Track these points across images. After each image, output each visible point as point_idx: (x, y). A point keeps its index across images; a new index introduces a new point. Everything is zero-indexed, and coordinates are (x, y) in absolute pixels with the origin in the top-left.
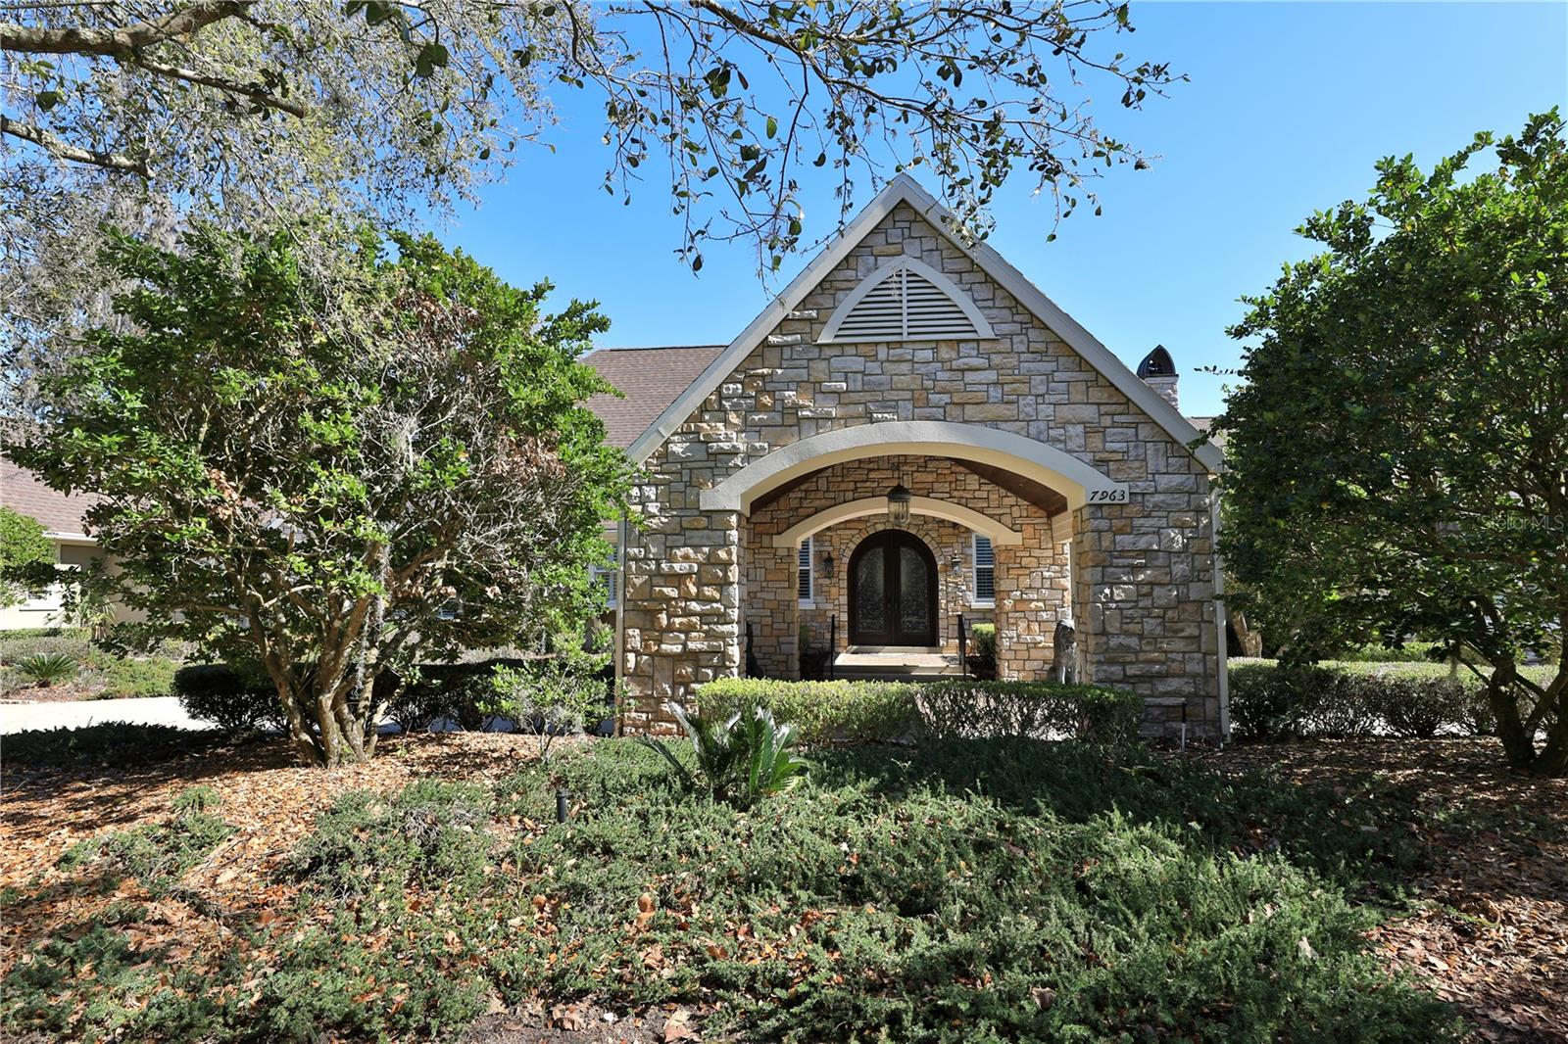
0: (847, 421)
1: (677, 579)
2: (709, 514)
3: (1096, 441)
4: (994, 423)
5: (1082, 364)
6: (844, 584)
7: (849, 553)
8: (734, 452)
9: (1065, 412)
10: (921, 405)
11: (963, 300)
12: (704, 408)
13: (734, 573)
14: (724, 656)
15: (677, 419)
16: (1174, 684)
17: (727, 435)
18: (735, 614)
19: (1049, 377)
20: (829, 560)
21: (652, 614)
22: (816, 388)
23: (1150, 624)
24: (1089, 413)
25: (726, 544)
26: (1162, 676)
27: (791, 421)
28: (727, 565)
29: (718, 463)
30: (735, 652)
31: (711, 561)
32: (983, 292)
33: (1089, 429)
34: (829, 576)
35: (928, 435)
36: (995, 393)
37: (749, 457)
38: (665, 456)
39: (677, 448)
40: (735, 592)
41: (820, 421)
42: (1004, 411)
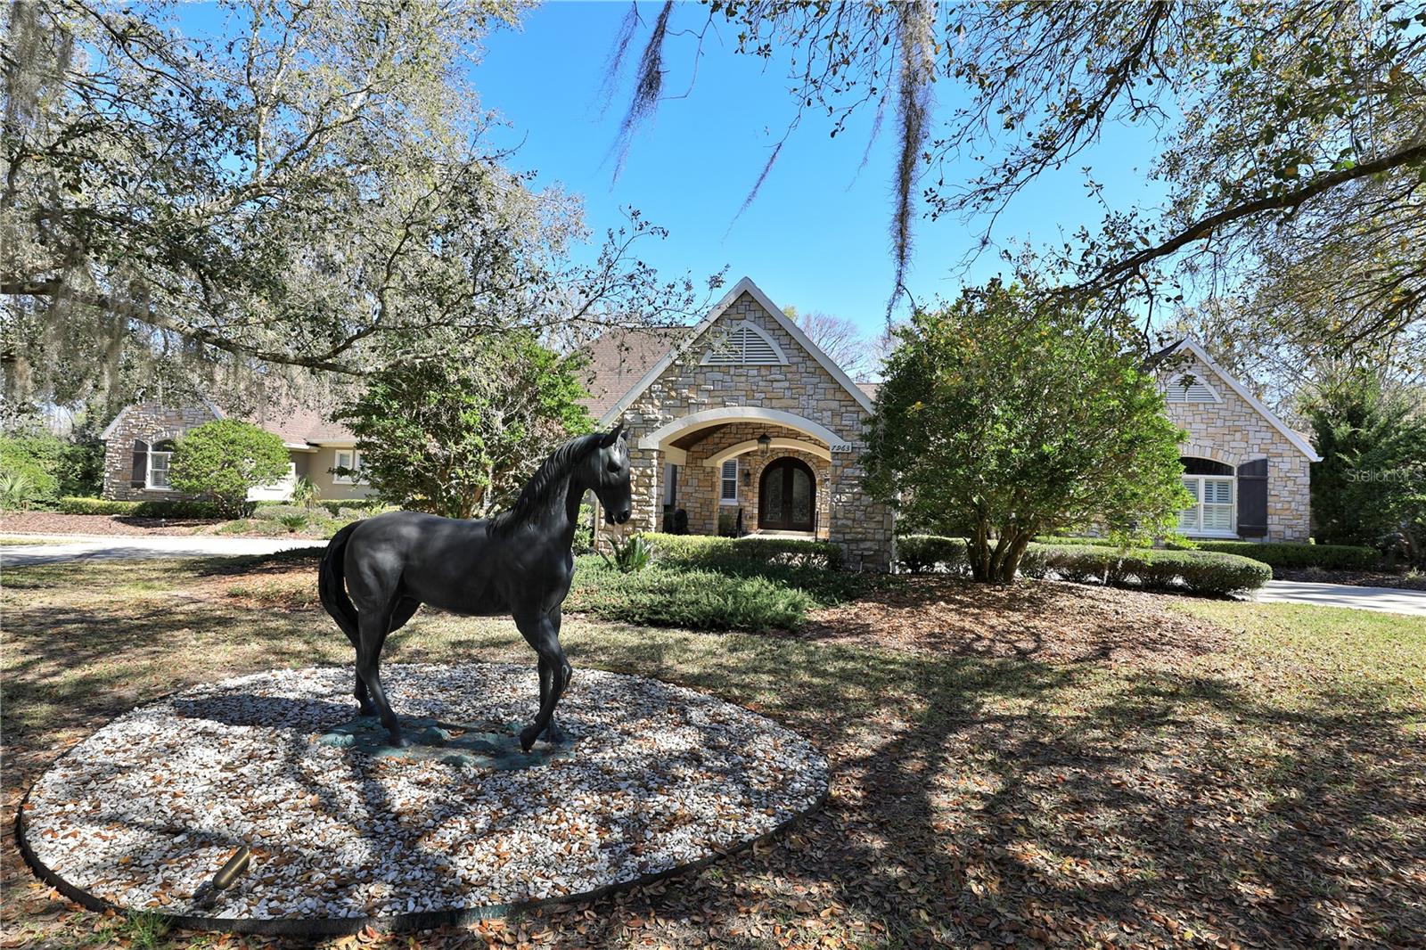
0: (713, 406)
2: (643, 451)
3: (837, 420)
4: (786, 409)
5: (832, 380)
6: (757, 490)
7: (760, 471)
8: (656, 420)
9: (822, 404)
10: (750, 399)
11: (773, 344)
12: (642, 397)
13: (654, 481)
14: (648, 522)
15: (629, 403)
16: (868, 544)
17: (652, 411)
18: (654, 502)
19: (815, 386)
20: (748, 475)
22: (697, 388)
23: (858, 514)
24: (835, 405)
25: (651, 466)
26: (862, 540)
27: (685, 405)
28: (650, 477)
29: (648, 425)
30: (653, 521)
31: (643, 475)
32: (785, 340)
33: (834, 414)
34: (747, 485)
35: (752, 414)
36: (788, 393)
37: (665, 421)
39: (628, 417)
40: (654, 490)
41: (699, 405)
42: (792, 403)
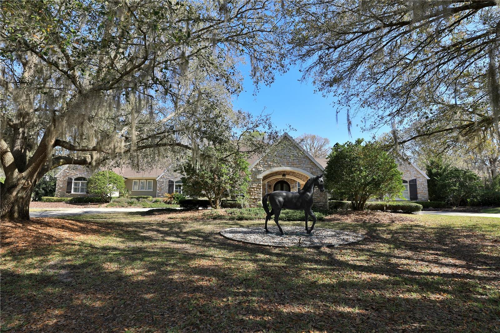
0: (277, 166)
1: (253, 188)
2: (258, 179)
3: (311, 170)
4: (298, 167)
5: (310, 159)
7: (274, 184)
8: (262, 171)
9: (307, 166)
10: (288, 165)
12: (257, 164)
13: (261, 187)
14: (260, 199)
15: (254, 166)
16: (321, 203)
17: (261, 168)
18: (261, 193)
19: (305, 161)
20: (270, 186)
21: (250, 193)
22: (273, 161)
24: (311, 166)
25: (260, 183)
26: (320, 202)
27: (270, 166)
28: (260, 186)
29: (259, 172)
31: (258, 186)
33: (311, 168)
34: (270, 189)
35: (288, 169)
36: (298, 163)
37: (264, 171)
38: (252, 171)
39: (254, 170)
40: (262, 190)
41: (274, 166)
42: (299, 166)
